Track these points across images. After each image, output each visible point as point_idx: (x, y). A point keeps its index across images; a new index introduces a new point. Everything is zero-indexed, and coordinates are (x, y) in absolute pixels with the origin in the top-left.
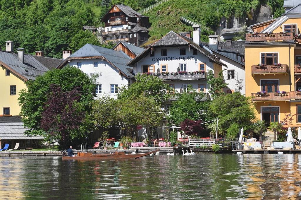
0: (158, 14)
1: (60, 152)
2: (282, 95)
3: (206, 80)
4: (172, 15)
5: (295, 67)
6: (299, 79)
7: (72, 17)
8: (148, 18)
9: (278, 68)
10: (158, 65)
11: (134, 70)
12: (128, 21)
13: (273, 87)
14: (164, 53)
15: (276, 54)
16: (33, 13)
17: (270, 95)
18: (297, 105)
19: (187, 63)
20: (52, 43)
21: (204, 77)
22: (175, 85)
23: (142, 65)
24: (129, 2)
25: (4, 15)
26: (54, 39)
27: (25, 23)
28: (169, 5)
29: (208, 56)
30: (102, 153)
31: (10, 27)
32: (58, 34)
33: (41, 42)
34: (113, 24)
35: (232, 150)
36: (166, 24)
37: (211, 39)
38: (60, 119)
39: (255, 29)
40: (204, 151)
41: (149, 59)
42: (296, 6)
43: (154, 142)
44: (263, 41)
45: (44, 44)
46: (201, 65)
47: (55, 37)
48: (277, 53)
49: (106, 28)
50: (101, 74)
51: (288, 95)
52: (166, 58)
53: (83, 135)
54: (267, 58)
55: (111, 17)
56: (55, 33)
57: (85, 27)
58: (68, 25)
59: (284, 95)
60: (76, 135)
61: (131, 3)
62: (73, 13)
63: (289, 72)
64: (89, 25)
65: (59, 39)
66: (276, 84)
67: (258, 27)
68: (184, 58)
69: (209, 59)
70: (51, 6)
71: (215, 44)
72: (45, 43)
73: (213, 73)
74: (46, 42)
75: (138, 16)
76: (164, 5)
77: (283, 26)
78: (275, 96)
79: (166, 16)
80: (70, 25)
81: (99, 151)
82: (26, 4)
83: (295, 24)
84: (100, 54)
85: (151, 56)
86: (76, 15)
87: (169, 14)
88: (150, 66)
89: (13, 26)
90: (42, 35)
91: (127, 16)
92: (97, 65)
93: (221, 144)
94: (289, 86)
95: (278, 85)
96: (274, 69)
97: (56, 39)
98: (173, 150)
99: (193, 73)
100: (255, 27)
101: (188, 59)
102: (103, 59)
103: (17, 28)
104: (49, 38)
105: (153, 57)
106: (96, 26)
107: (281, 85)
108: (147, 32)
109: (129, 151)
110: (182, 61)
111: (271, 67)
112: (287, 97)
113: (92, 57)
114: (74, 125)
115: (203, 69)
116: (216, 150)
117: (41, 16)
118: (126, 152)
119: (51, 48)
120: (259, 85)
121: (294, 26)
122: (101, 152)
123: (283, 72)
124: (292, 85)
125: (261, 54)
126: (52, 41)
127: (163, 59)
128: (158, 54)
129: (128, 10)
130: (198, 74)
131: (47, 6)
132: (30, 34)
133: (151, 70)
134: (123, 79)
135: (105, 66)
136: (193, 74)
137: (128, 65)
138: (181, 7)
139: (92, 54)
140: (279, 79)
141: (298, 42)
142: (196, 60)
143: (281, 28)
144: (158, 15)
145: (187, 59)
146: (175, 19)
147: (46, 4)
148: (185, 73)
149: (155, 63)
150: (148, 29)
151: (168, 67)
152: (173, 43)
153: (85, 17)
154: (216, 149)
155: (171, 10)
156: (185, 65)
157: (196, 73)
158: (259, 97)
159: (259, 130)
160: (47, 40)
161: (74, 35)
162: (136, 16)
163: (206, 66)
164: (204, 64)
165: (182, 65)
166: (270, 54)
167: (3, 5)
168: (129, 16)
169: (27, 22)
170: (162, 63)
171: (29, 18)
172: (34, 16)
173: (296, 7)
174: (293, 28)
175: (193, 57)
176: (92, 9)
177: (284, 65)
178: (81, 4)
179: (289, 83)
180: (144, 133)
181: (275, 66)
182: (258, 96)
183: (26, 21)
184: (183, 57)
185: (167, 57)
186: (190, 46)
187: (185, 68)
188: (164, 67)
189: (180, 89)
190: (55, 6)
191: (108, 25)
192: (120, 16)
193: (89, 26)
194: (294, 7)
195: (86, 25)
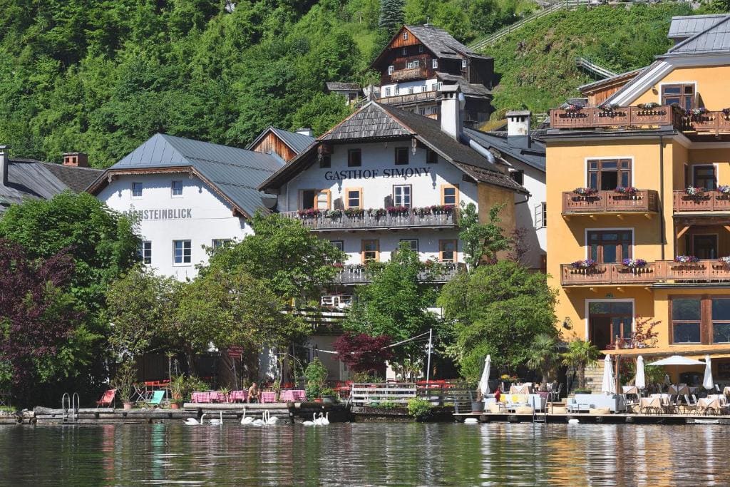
0: (520, 49)
1: (10, 416)
2: (637, 269)
3: (456, 229)
4: (556, 53)
5: (675, 197)
6: (686, 228)
7: (300, 58)
8: (492, 61)
9: (632, 199)
10: (340, 189)
11: (279, 203)
12: (436, 70)
13: (619, 249)
14: (355, 160)
15: (626, 163)
16: (210, 50)
17: (605, 269)
18: (670, 298)
19: (411, 185)
20: (244, 127)
21: (450, 222)
22: (380, 241)
23: (299, 190)
24: (445, 19)
25: (137, 54)
26: (250, 118)
27: (188, 76)
28: (551, 27)
29: (459, 167)
30: (114, 418)
31: (148, 84)
32: (260, 104)
33: (218, 125)
34: (401, 77)
35: (455, 413)
36: (538, 76)
37: (513, 120)
38: (10, 328)
39: (592, 95)
40: (387, 416)
41: (316, 174)
42: (697, 34)
43: (250, 391)
44: (594, 128)
45: (225, 131)
46: (447, 191)
47: (253, 112)
48: (630, 160)
49: (384, 88)
50: (189, 213)
51: (652, 271)
52: (360, 171)
53: (68, 371)
54: (603, 172)
55: (397, 60)
56: (253, 101)
57: (331, 86)
58: (285, 81)
59: (641, 270)
60: (50, 370)
61: (452, 21)
62: (304, 48)
63: (659, 209)
64: (342, 79)
65: (262, 117)
66: (626, 240)
67: (600, 91)
68: (403, 173)
69: (463, 176)
70: (256, 31)
71: (523, 133)
72: (227, 128)
73: (477, 211)
74: (229, 125)
75: (465, 56)
76: (539, 24)
77: (659, 87)
78: (620, 272)
79: (541, 55)
80: (290, 80)
81: (106, 413)
82: (195, 25)
83: (692, 83)
84: (185, 162)
85: (321, 167)
86: (311, 55)
87: (548, 48)
88: (319, 191)
89: (155, 82)
90: (221, 107)
91: (434, 56)
92: (181, 190)
93: (437, 398)
94: (660, 246)
95: (631, 244)
96: (616, 202)
97: (254, 118)
98: (287, 411)
99: (422, 210)
100: (591, 92)
101: (414, 175)
102: (193, 174)
103: (166, 90)
104: (238, 114)
105: (328, 170)
106: (361, 83)
107: (638, 244)
108: (485, 98)
109: (180, 413)
110: (399, 180)
111: (610, 197)
112: (650, 274)
113: (165, 168)
114: (45, 345)
115: (453, 200)
116: (417, 414)
117: (228, 58)
118: (173, 415)
119: (242, 142)
120: (581, 244)
121: (689, 89)
122: (112, 415)
123: (641, 211)
124: (667, 243)
125: (589, 161)
126: (244, 123)
127: (352, 174)
128: (340, 162)
129: (439, 40)
130: (435, 214)
131: (246, 31)
132: (193, 105)
133: (323, 203)
134: (243, 227)
135: (200, 192)
136: (424, 212)
137: (260, 190)
138: (580, 30)
139: (166, 162)
140: (633, 229)
141: (694, 130)
142: (434, 178)
143: (655, 92)
144: (521, 53)
145: (412, 173)
146: (563, 62)
147: (243, 25)
148: (404, 211)
149: (332, 185)
150: (490, 90)
151: (364, 194)
152: (372, 134)
153: (333, 58)
154: (417, 411)
155: (555, 40)
156: (407, 190)
157: (431, 212)
158: (578, 276)
159: (538, 361)
160: (233, 121)
161: (300, 106)
162: (458, 57)
163: (461, 193)
164: (453, 187)
165: (398, 191)
166: (613, 163)
167: (135, 29)
168: (440, 55)
169: (193, 73)
170: (350, 184)
171: (199, 61)
172: (211, 58)
173: (698, 36)
174: (686, 93)
175: (427, 170)
176: (355, 38)
177: (643, 191)
178: (330, 26)
179: (658, 238)
180: (271, 367)
181: (619, 194)
182: (576, 272)
183: (191, 70)
184: (403, 170)
185: (362, 168)
186: (415, 140)
187: (407, 199)
188: (354, 195)
189: (390, 253)
190: (267, 30)
191: (386, 80)
192: (417, 57)
193: (342, 82)
194: (691, 38)
195: (336, 79)
